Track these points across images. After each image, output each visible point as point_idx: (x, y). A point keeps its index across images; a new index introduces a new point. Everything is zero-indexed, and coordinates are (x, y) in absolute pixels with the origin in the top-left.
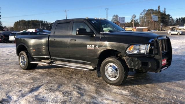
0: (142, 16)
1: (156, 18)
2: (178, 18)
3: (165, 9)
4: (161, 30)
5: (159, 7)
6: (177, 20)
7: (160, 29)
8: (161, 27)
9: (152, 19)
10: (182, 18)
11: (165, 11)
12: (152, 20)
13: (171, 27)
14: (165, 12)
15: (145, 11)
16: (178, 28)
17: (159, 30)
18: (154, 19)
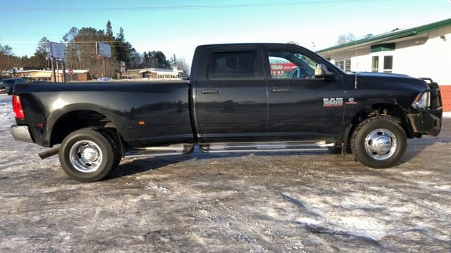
0: (67, 42)
1: (107, 50)
2: (147, 53)
3: (122, 30)
4: (121, 78)
5: (109, 25)
6: (146, 55)
7: (118, 75)
8: (123, 69)
9: (98, 51)
10: (154, 52)
11: (121, 35)
12: (98, 54)
13: (142, 71)
14: (122, 37)
15: (73, 30)
16: (155, 74)
17: (116, 78)
18: (103, 51)
